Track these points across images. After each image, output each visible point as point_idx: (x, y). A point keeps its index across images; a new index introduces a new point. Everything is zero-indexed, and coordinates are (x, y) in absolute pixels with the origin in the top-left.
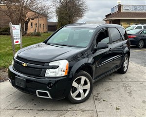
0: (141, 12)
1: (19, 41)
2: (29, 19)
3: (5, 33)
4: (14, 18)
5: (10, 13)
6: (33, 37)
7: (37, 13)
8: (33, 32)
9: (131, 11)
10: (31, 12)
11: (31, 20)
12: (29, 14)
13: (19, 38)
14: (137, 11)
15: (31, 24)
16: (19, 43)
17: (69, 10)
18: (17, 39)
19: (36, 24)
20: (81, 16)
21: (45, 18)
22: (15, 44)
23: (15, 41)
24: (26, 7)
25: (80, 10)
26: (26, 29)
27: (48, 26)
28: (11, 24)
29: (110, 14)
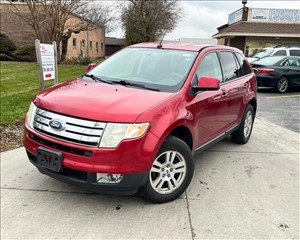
1: (53, 73)
2: (70, 32)
3: (24, 57)
4: (42, 30)
5: (34, 20)
6: (78, 67)
7: (87, 20)
8: (77, 56)
9: (266, 20)
10: (75, 19)
11: (73, 34)
12: (71, 23)
13: (52, 69)
15: (74, 41)
16: (53, 77)
17: (147, 14)
18: (48, 70)
19: (83, 42)
20: (169, 28)
21: (99, 31)
23: (45, 73)
24: (64, 10)
25: (169, 15)
26: (64, 51)
27: (107, 46)
28: (37, 42)
29: (227, 26)
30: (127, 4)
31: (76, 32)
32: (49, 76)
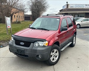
0: (80, 8)
6: (16, 24)
7: (18, 9)
9: (74, 8)
11: (14, 14)
12: (13, 10)
13: (10, 25)
14: (78, 8)
17: (37, 7)
18: (9, 25)
21: (23, 13)
22: (8, 28)
23: (8, 26)
24: (11, 6)
25: (44, 7)
27: (25, 17)
29: (62, 10)
30: (31, 4)
31: (15, 13)
32: (9, 27)
